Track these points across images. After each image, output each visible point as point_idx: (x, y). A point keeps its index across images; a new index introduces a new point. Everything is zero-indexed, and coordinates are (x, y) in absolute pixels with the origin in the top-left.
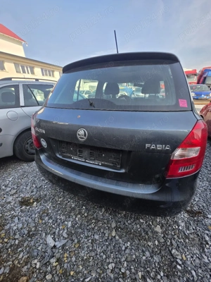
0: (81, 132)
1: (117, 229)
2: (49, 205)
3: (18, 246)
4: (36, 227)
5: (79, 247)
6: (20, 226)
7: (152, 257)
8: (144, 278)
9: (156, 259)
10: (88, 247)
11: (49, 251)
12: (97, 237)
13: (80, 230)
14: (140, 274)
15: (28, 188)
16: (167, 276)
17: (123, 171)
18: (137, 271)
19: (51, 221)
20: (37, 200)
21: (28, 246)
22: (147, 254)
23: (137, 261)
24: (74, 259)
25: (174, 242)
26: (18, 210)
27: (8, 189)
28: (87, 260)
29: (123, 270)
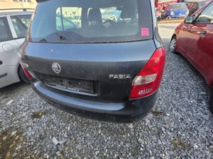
0: (55, 66)
1: (102, 128)
2: (53, 116)
3: (33, 146)
4: (45, 132)
5: (76, 143)
6: (33, 133)
7: (125, 144)
8: (118, 157)
9: (127, 145)
10: (82, 142)
11: (55, 147)
12: (88, 135)
13: (76, 132)
14: (116, 155)
15: (37, 105)
16: (133, 155)
17: (96, 95)
18: (114, 154)
19: (55, 127)
20: (45, 114)
21: (40, 145)
22: (122, 143)
23: (115, 148)
24: (72, 151)
25: (140, 134)
26: (31, 121)
27: (22, 107)
28: (81, 150)
29: (105, 154)
